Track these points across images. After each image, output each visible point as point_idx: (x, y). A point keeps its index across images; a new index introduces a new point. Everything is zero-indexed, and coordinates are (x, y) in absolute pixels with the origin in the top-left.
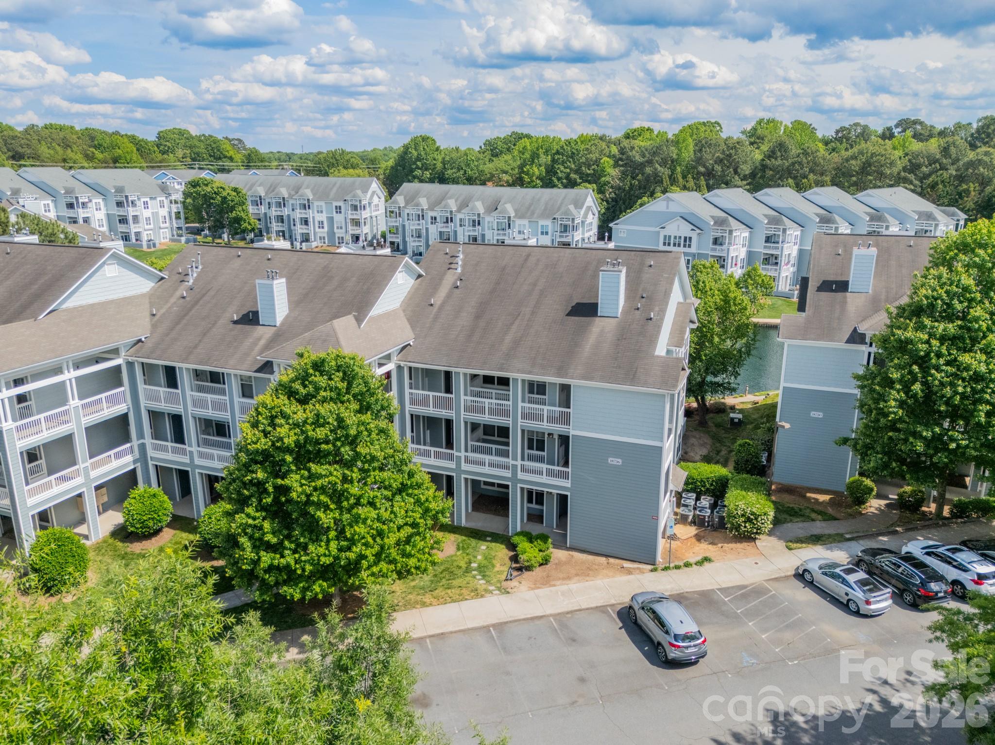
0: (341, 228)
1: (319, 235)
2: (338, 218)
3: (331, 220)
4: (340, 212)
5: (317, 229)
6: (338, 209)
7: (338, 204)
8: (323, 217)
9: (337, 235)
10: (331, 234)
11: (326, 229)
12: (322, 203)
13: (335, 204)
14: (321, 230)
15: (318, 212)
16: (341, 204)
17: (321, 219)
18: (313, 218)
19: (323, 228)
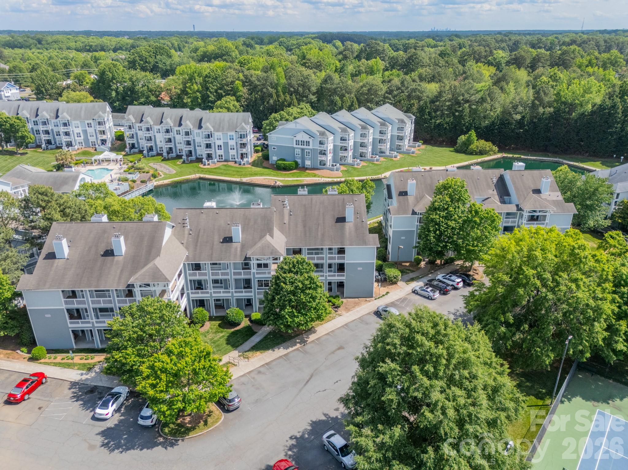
0: (93, 136)
1: (78, 142)
2: (90, 130)
3: (85, 132)
4: (91, 127)
5: (76, 138)
6: (89, 125)
7: (89, 122)
8: (79, 130)
9: (90, 141)
10: (86, 140)
11: (82, 138)
12: (78, 122)
13: (87, 122)
14: (79, 138)
15: (76, 127)
16: (91, 121)
17: (78, 132)
18: (73, 131)
19: (80, 136)
